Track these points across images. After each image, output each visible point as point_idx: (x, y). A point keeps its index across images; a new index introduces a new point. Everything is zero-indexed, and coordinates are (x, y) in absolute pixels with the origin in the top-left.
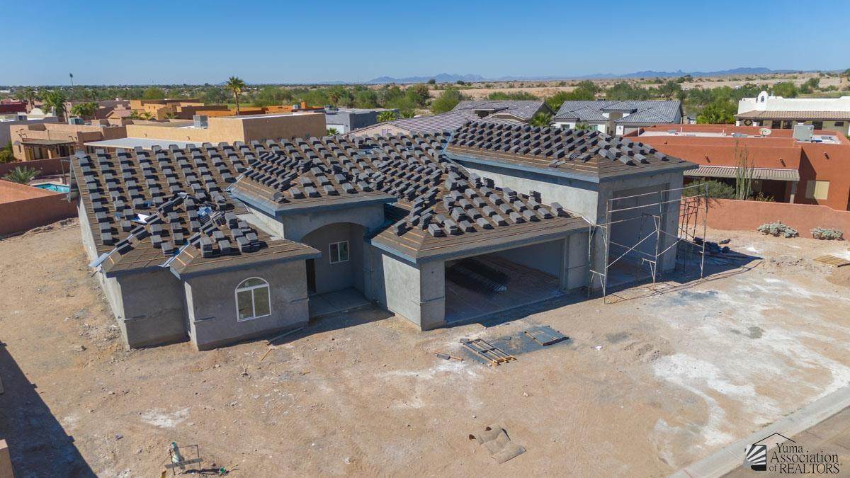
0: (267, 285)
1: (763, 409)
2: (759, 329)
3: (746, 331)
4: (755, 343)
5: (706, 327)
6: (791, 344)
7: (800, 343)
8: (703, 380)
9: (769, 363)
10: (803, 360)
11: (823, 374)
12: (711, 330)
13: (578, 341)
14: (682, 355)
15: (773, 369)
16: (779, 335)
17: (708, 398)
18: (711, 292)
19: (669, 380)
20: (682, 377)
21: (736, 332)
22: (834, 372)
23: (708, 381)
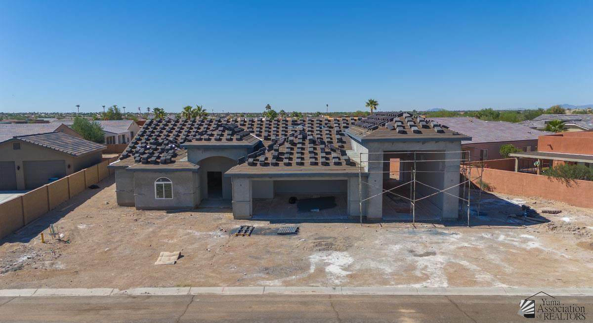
0: (171, 182)
1: (331, 282)
2: (434, 254)
3: (422, 253)
4: (410, 258)
5: (396, 246)
6: (437, 264)
7: (444, 265)
8: (329, 264)
9: (393, 268)
10: (424, 272)
11: (418, 280)
12: (397, 247)
13: (299, 236)
14: (345, 253)
15: (388, 270)
16: (439, 258)
17: (312, 271)
18: (453, 233)
19: (310, 260)
20: (320, 260)
21: (411, 251)
22: (429, 281)
23: (331, 265)
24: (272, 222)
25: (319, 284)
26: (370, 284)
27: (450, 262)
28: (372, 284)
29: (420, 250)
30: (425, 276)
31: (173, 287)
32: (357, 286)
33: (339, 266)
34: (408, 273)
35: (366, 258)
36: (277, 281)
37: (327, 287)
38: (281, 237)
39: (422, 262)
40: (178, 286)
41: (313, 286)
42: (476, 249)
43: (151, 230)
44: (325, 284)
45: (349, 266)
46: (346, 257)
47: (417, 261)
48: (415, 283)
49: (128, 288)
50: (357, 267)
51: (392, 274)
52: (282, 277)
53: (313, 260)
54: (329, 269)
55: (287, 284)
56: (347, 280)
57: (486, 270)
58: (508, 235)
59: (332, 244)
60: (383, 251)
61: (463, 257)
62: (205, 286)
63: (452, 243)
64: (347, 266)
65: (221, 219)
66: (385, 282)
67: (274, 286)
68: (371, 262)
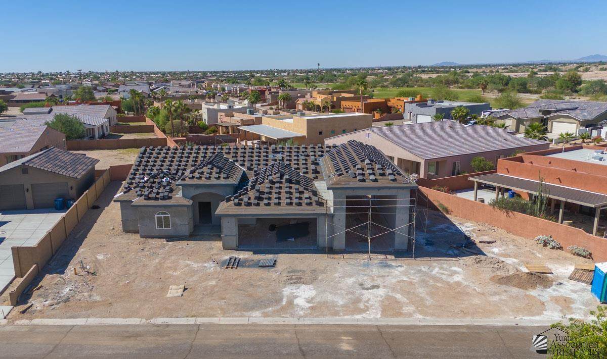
0: (169, 215)
1: (297, 313)
2: (378, 287)
3: (369, 286)
4: (359, 291)
5: (351, 279)
6: (377, 297)
7: (383, 298)
8: (296, 297)
9: (344, 300)
10: (366, 304)
11: (361, 311)
12: (350, 281)
13: (276, 269)
14: (311, 286)
15: (341, 302)
16: (381, 292)
17: (284, 303)
18: (399, 266)
19: (283, 292)
20: (291, 293)
21: (361, 285)
22: (368, 312)
23: (299, 298)
24: (255, 253)
25: (288, 315)
26: (325, 315)
27: (388, 295)
28: (326, 315)
29: (368, 284)
30: (366, 308)
31: (184, 317)
32: (316, 317)
33: (305, 298)
34: (355, 306)
35: (325, 291)
36: (258, 312)
37: (293, 318)
38: (262, 270)
39: (367, 294)
40: (187, 316)
41: (283, 317)
42: (411, 283)
43: (157, 261)
44: (292, 315)
45: (312, 299)
46: (311, 290)
47: (363, 295)
48: (358, 314)
49: (151, 318)
50: (318, 300)
51: (342, 306)
52: (261, 308)
53: (286, 293)
54: (296, 301)
55: (266, 315)
56: (309, 312)
57: (412, 302)
58: (441, 268)
59: (301, 278)
60: (340, 285)
61: (399, 290)
62: (206, 317)
63: (395, 277)
64: (310, 299)
65: (213, 248)
66: (336, 313)
67: (256, 317)
68: (328, 294)
